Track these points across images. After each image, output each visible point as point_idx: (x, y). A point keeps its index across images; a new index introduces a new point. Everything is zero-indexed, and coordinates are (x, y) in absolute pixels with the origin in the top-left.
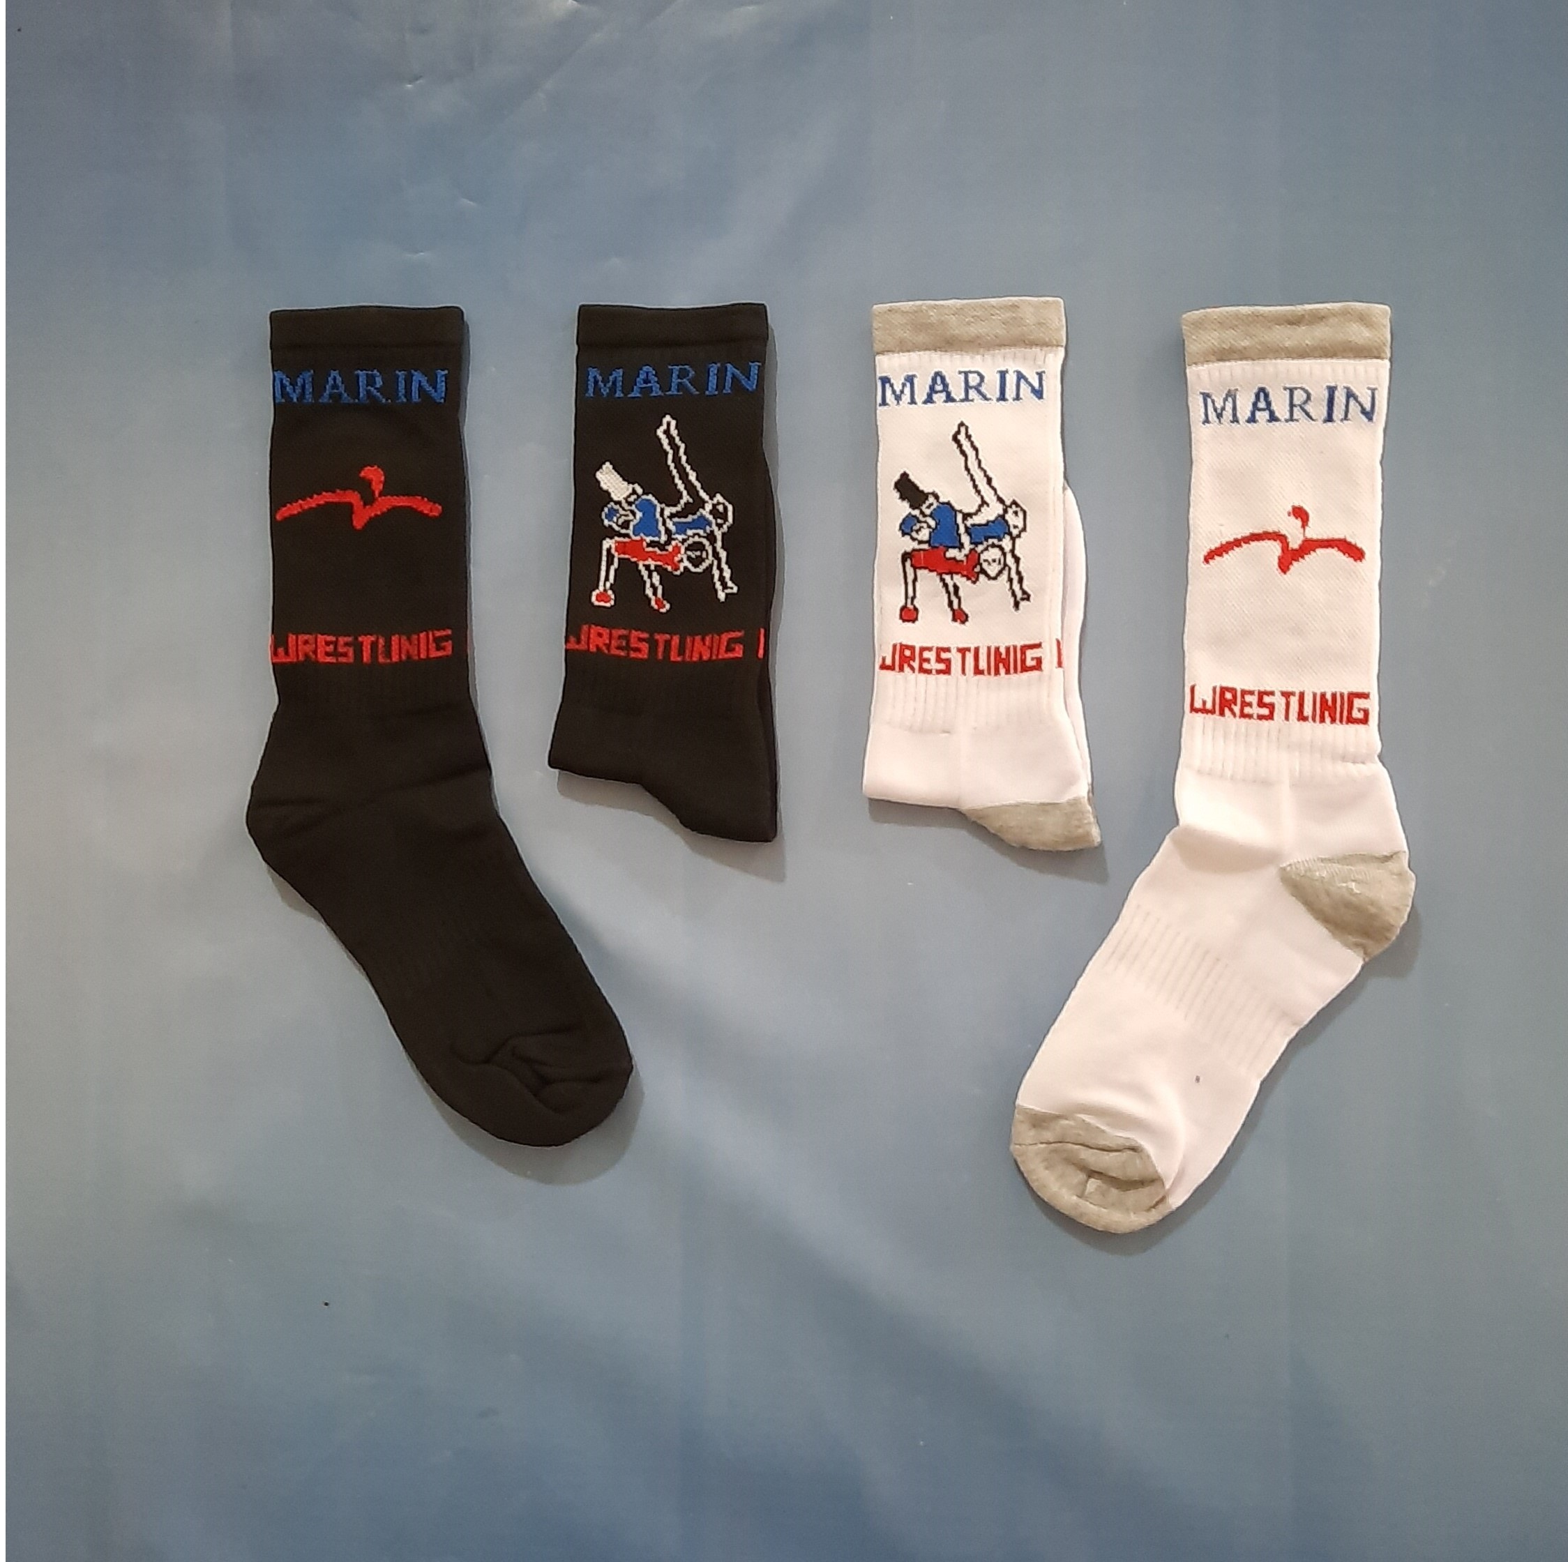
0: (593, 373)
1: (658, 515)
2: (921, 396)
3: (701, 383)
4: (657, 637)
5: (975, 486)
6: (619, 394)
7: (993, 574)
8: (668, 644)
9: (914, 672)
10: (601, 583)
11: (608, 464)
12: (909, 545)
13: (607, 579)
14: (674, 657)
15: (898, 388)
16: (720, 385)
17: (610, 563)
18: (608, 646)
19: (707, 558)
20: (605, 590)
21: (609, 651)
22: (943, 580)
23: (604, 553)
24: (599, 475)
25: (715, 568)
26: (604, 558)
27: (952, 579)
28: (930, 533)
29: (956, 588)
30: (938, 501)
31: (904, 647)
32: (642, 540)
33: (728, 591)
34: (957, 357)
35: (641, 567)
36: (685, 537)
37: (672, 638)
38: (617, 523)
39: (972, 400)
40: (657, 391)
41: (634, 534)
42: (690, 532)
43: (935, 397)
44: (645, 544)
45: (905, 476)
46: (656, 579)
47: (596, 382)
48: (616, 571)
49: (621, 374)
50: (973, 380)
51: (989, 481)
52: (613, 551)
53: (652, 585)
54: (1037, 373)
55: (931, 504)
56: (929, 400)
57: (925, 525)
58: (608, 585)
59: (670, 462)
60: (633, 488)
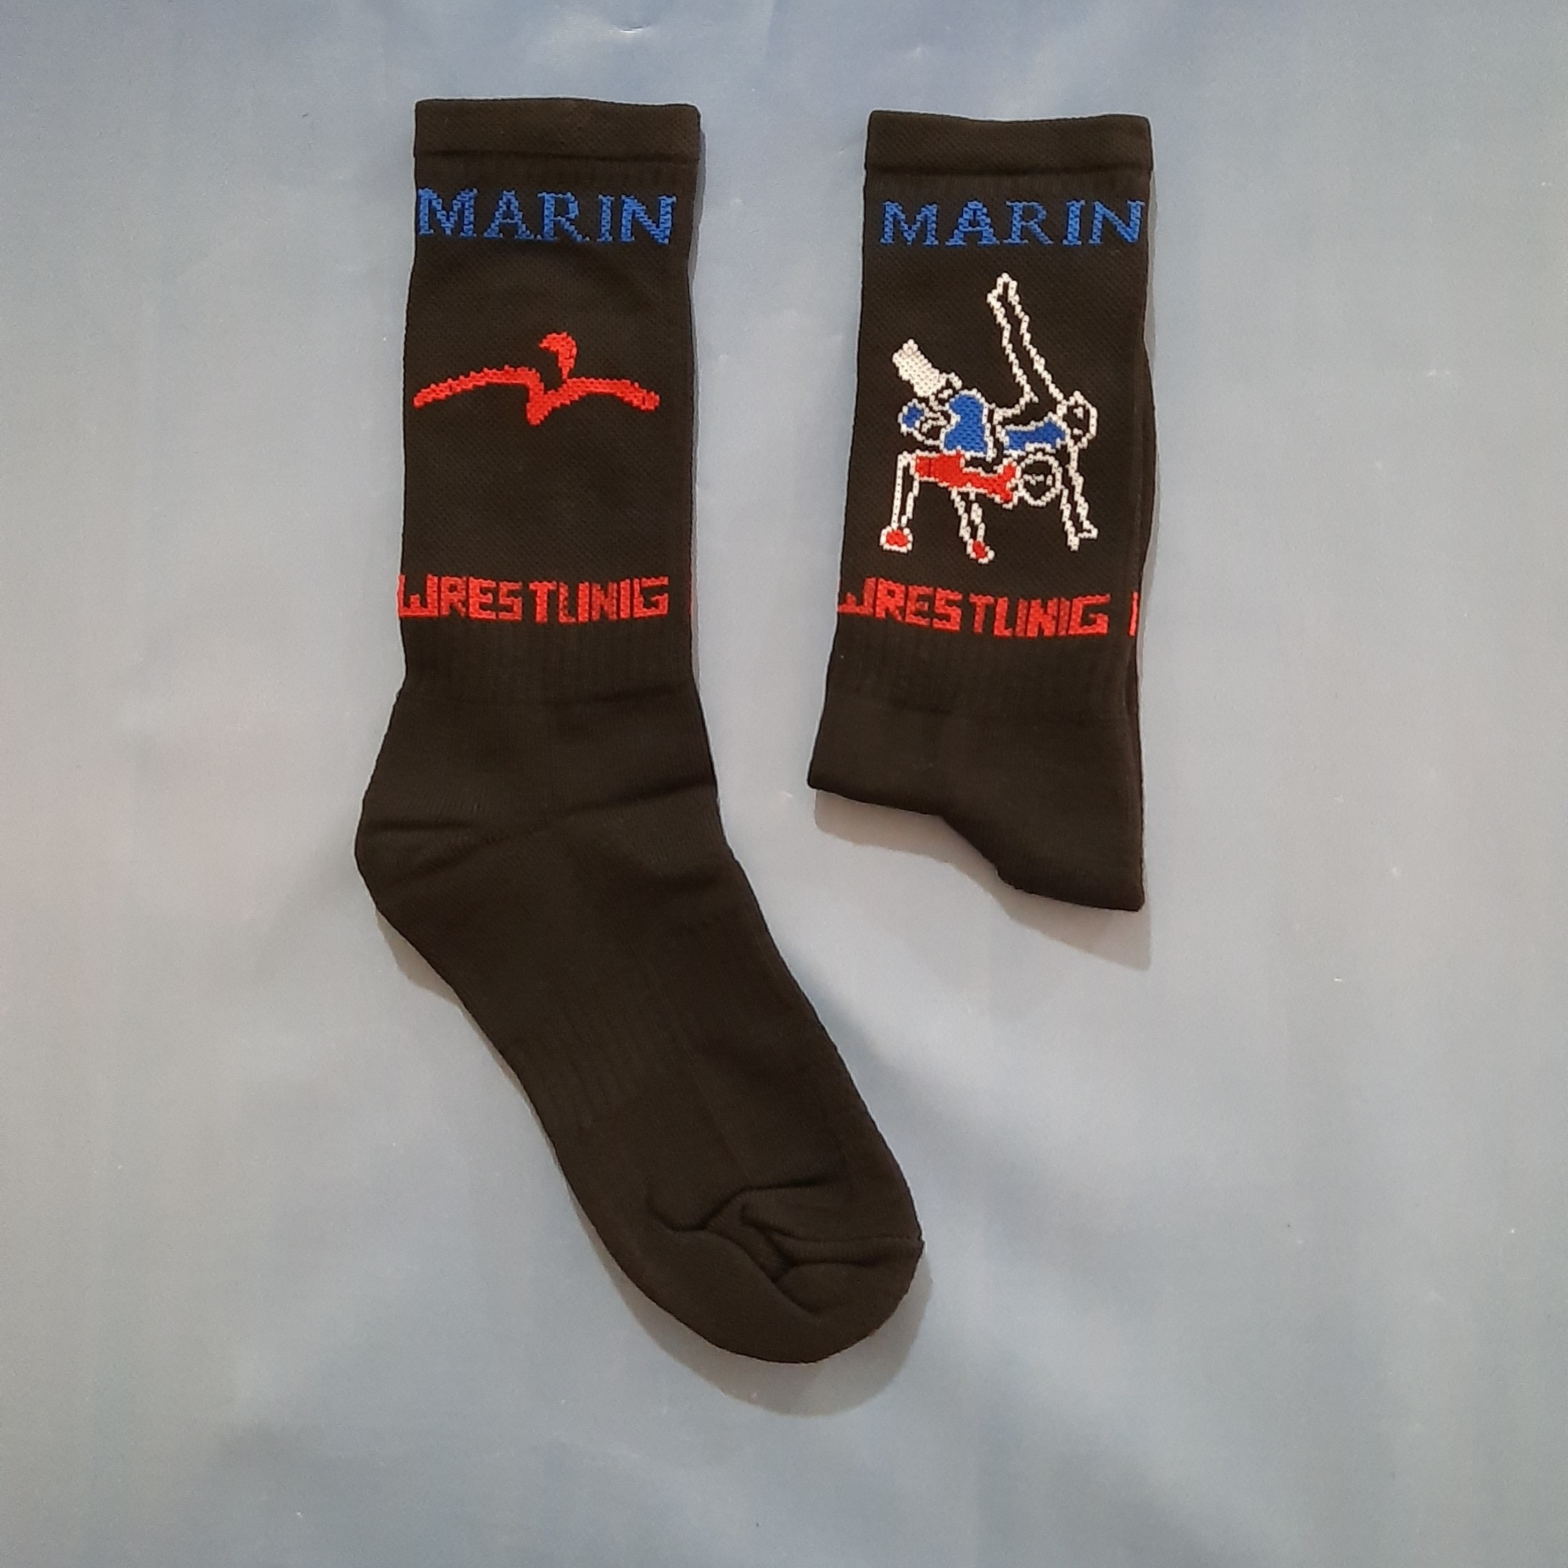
0: (892, 208)
1: (984, 420)
3: (1056, 227)
4: (973, 598)
6: (931, 241)
8: (990, 610)
10: (895, 518)
11: (911, 342)
13: (903, 511)
14: (1000, 630)
16: (1086, 232)
17: (907, 488)
18: (903, 610)
19: (1054, 485)
20: (900, 528)
21: (904, 618)
23: (900, 473)
24: (897, 359)
25: (1064, 500)
26: (899, 481)
32: (959, 456)
33: (1085, 535)
35: (954, 495)
36: (1023, 454)
37: (996, 601)
38: (920, 431)
40: (989, 237)
41: (946, 446)
42: (1030, 447)
44: (963, 462)
46: (977, 513)
47: (896, 222)
48: (916, 499)
49: (935, 212)
52: (912, 471)
53: (971, 523)
58: (904, 520)
59: (1005, 342)
60: (948, 380)
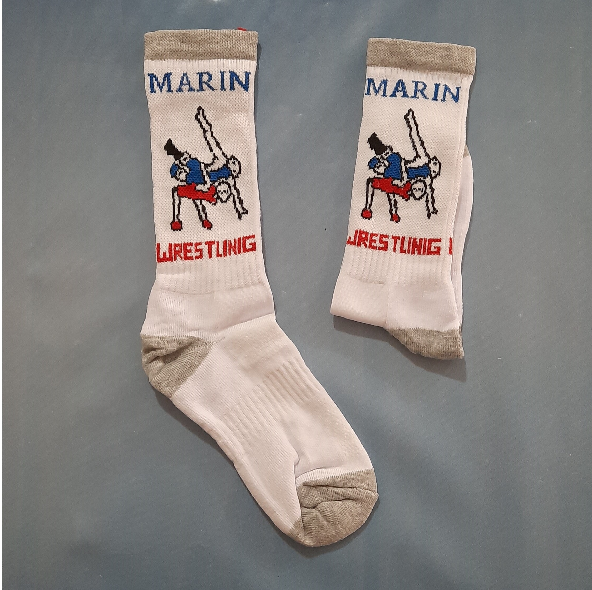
2: (390, 92)
5: (414, 146)
7: (418, 197)
9: (366, 247)
12: (372, 174)
15: (377, 86)
22: (389, 197)
27: (394, 197)
28: (385, 169)
29: (396, 202)
30: (392, 152)
31: (362, 232)
34: (412, 73)
39: (418, 98)
43: (397, 94)
45: (374, 135)
50: (420, 87)
51: (422, 143)
54: (456, 88)
55: (388, 153)
56: (394, 95)
57: (383, 165)
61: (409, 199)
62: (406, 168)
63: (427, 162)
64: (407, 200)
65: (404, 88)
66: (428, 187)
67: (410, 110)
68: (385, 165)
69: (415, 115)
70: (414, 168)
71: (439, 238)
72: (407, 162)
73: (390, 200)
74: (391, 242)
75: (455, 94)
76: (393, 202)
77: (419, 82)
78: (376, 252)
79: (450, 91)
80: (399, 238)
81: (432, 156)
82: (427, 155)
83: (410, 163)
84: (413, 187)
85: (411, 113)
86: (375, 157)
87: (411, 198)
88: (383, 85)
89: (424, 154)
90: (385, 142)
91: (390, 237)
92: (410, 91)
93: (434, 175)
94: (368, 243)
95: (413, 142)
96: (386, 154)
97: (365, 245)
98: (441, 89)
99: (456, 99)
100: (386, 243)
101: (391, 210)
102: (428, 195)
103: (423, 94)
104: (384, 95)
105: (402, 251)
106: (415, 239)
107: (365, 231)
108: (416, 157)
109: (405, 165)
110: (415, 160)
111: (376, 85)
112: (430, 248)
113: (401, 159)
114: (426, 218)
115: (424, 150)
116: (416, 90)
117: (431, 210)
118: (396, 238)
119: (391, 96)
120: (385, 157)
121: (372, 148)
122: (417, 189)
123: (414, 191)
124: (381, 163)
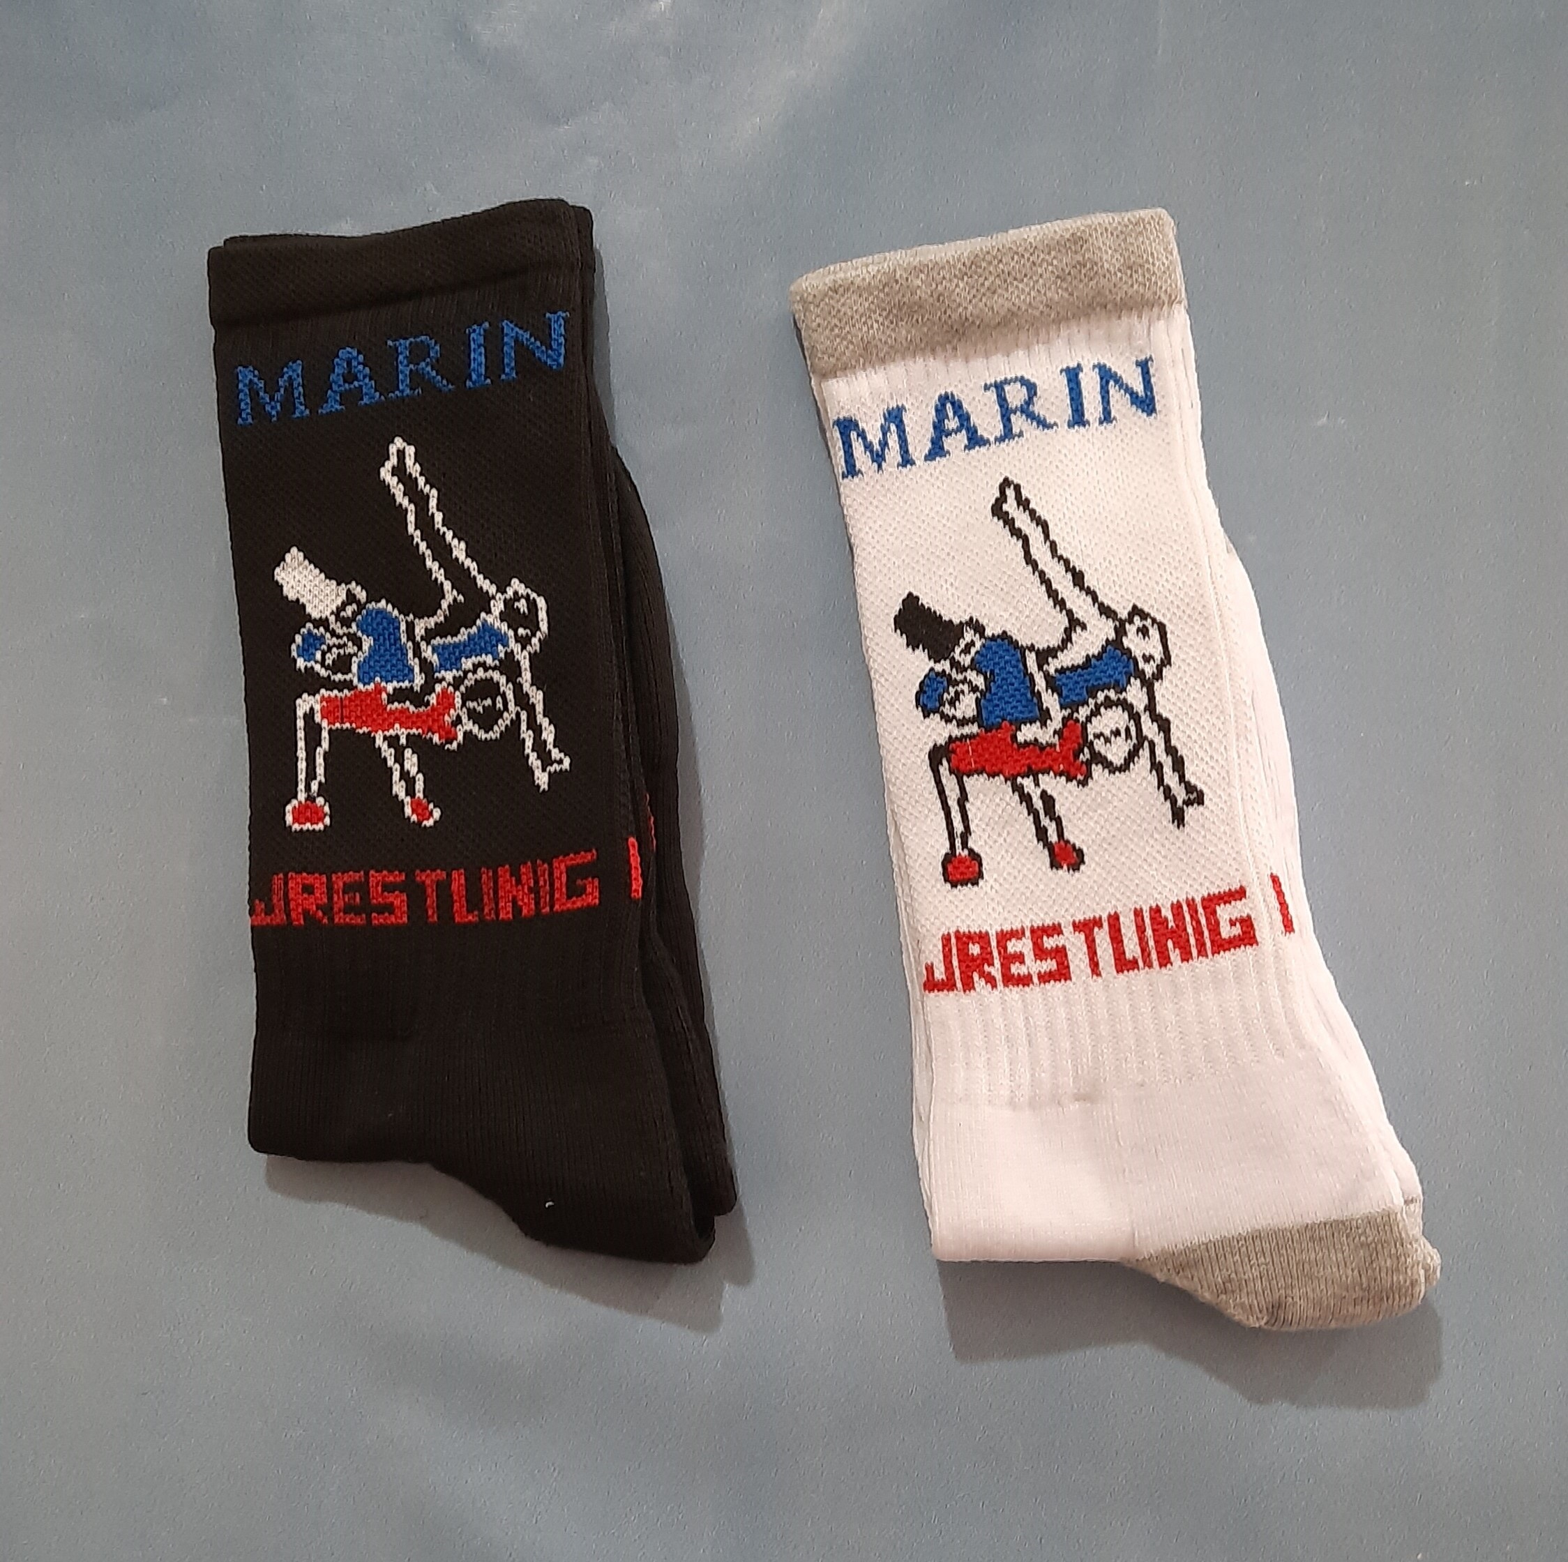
0: (246, 376)
1: (404, 639)
2: (920, 443)
4: (421, 877)
5: (1052, 593)
6: (300, 411)
7: (1118, 760)
8: (443, 889)
9: (994, 986)
10: (301, 785)
11: (294, 550)
12: (938, 731)
13: (311, 775)
14: (462, 915)
15: (874, 437)
16: (494, 365)
17: (313, 742)
18: (328, 910)
19: (506, 708)
20: (311, 799)
21: (330, 919)
22: (1018, 789)
23: (300, 723)
24: (280, 575)
26: (301, 734)
27: (1037, 784)
28: (978, 701)
29: (1048, 800)
30: (982, 635)
31: (964, 939)
32: (379, 690)
33: (556, 768)
34: (978, 364)
35: (379, 741)
36: (460, 673)
37: (450, 876)
38: (323, 664)
39: (1021, 435)
40: (372, 394)
41: (359, 680)
42: (467, 663)
43: (948, 443)
44: (384, 696)
45: (911, 601)
46: (411, 762)
47: (253, 394)
48: (326, 755)
49: (300, 371)
50: (1016, 395)
51: (1078, 578)
52: (318, 718)
53: (405, 775)
54: (1138, 364)
55: (972, 643)
56: (937, 450)
57: (965, 688)
58: (315, 787)
59: (411, 528)
60: (349, 591)
61: (1089, 775)
62: (1047, 676)
63: (1112, 636)
64: (1084, 783)
65: (964, 418)
66: (1145, 719)
67: (1006, 483)
68: (974, 689)
69: (1025, 493)
70: (1074, 668)
71: (1235, 886)
72: (1044, 656)
73: (1026, 798)
74: (1074, 944)
75: (1139, 388)
76: (1038, 804)
77: (1006, 382)
78: (1035, 992)
79: (1118, 381)
80: (1097, 922)
81: (1124, 608)
82: (1106, 611)
83: (1055, 657)
84: (1091, 730)
85: (1010, 493)
86: (932, 669)
87: (1097, 770)
88: (893, 427)
89: (1095, 610)
90: (953, 612)
91: (1068, 930)
92: (987, 421)
93: (1149, 669)
94: (996, 971)
95: (1045, 581)
96: (966, 650)
97: (991, 980)
98: (1090, 383)
99: (1146, 403)
100: (1060, 954)
101: (1041, 833)
102: (1152, 745)
103: (1032, 416)
104: (907, 461)
105: (1123, 964)
106: (1156, 911)
107: (975, 929)
108: (1068, 632)
109: (1040, 668)
110: (1067, 640)
111: (870, 437)
112: (1215, 928)
113: (1023, 650)
114: (1172, 827)
115: (1089, 599)
116: (1006, 414)
117: (1180, 794)
118: (1086, 927)
119: (930, 456)
120: (966, 660)
121: (913, 643)
122: (1107, 733)
123: (1099, 745)
124: (956, 683)
